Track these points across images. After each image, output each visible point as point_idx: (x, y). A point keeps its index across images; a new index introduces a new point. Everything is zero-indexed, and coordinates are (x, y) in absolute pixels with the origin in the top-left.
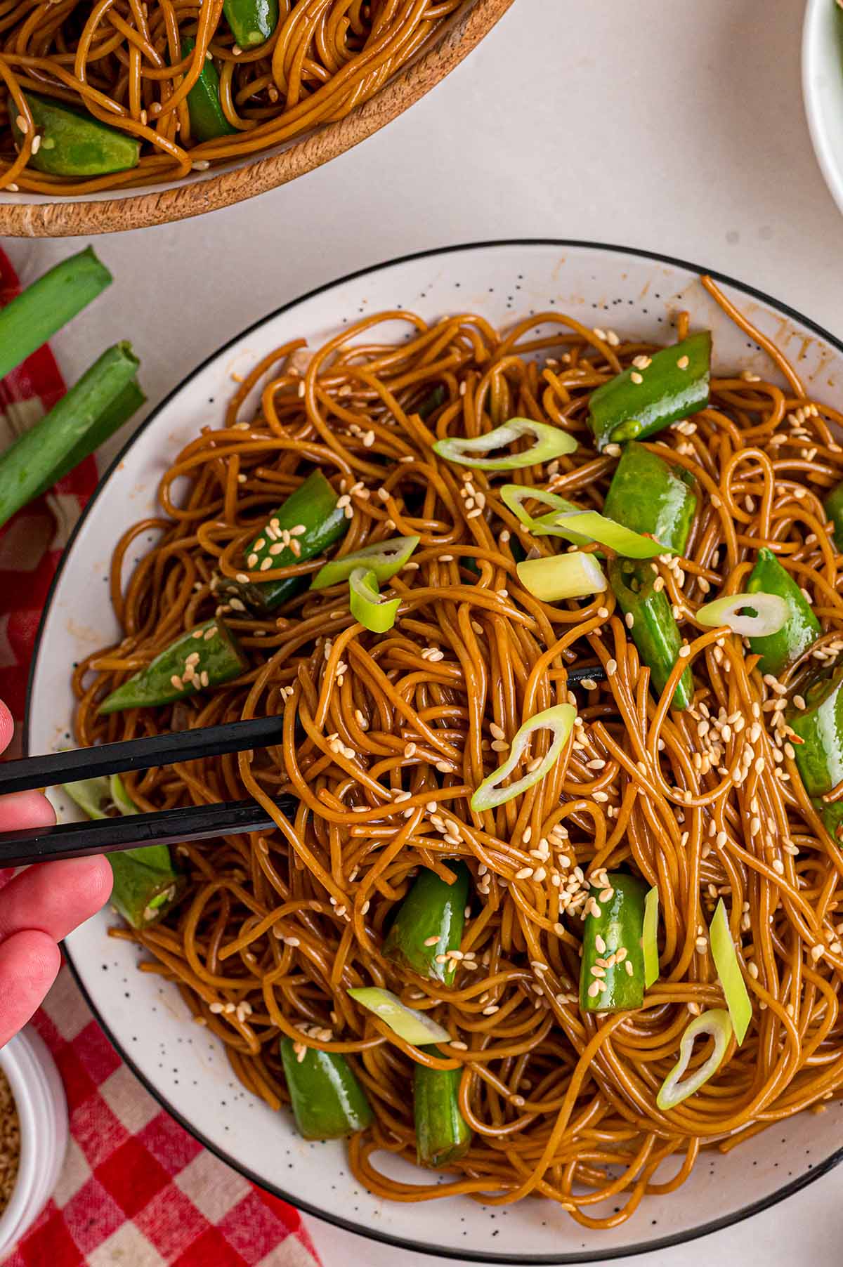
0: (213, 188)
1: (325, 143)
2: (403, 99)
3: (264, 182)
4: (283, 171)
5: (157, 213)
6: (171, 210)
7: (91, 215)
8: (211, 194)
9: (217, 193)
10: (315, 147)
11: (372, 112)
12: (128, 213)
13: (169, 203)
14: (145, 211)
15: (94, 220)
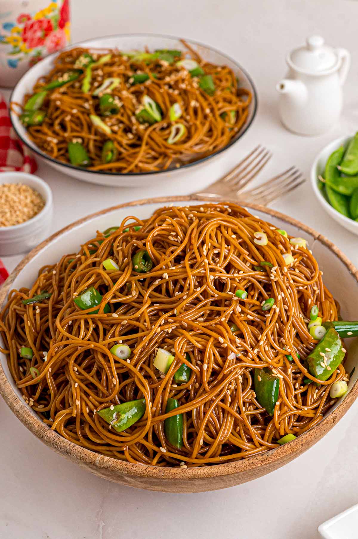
0: (167, 470)
1: (212, 470)
2: (245, 466)
3: (186, 475)
4: (194, 474)
5: (144, 472)
6: (150, 472)
7: (121, 464)
8: (166, 472)
9: (168, 472)
10: (208, 470)
11: (232, 466)
12: (134, 468)
13: (150, 470)
14: (140, 469)
15: (121, 466)
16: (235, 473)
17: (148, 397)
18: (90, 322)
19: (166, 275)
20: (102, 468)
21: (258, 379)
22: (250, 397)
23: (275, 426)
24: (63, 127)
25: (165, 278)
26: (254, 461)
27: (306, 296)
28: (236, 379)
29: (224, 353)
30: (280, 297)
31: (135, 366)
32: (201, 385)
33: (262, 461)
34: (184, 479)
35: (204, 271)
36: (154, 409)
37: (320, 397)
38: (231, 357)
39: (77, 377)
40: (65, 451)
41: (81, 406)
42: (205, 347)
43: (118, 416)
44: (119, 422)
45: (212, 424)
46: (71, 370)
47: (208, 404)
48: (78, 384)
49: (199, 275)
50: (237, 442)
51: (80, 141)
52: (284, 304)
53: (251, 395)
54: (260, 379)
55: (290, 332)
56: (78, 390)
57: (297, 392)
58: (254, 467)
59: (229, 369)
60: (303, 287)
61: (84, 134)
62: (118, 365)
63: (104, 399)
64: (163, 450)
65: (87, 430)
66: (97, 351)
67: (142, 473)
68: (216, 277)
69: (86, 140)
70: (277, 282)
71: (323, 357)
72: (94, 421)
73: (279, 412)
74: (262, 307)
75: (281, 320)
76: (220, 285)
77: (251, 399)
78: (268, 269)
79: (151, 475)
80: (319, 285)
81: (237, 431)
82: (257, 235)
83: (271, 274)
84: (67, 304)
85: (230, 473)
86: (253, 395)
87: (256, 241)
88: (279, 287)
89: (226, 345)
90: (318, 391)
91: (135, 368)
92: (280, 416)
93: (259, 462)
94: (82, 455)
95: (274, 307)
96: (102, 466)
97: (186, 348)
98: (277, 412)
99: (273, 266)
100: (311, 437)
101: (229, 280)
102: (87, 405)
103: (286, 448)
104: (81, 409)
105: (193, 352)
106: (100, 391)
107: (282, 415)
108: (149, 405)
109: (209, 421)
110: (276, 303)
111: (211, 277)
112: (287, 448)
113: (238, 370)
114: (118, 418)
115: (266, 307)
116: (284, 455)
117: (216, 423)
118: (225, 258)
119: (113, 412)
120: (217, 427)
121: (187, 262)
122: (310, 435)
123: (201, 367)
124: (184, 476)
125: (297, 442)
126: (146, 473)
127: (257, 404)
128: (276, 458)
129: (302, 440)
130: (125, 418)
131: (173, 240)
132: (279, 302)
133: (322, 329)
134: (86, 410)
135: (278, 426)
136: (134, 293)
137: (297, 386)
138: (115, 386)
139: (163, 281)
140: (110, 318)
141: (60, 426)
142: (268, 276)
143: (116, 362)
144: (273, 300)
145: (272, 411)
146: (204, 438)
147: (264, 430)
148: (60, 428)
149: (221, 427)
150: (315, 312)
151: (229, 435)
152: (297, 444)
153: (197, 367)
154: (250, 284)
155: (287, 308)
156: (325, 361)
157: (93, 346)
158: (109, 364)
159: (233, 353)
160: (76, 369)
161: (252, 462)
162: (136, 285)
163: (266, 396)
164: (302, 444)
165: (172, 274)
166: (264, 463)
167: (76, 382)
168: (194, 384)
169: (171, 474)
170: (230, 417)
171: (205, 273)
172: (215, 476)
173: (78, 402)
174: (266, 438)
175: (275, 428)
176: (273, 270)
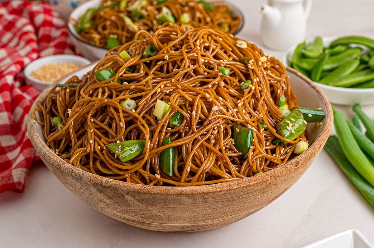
2: (223, 187)
3: (175, 191)
4: (181, 190)
5: (141, 188)
6: (145, 189)
7: (122, 183)
12: (133, 186)
13: (146, 187)
16: (215, 192)
17: (148, 136)
18: (107, 90)
19: (167, 57)
20: (107, 187)
21: (236, 131)
22: (230, 144)
23: (249, 164)
24: (104, 28)
25: (166, 59)
26: (231, 184)
27: (276, 89)
28: (219, 127)
29: (210, 106)
30: (255, 80)
31: (139, 114)
32: (190, 129)
33: (238, 185)
34: (173, 194)
35: (196, 55)
36: (152, 145)
37: (286, 153)
38: (215, 108)
39: (93, 126)
40: (79, 176)
41: (94, 145)
42: (194, 100)
43: (123, 148)
44: (124, 153)
45: (198, 158)
46: (88, 121)
47: (195, 141)
48: (93, 130)
49: (192, 58)
50: (217, 171)
51: (115, 37)
52: (258, 87)
53: (230, 142)
54: (238, 130)
55: (262, 105)
56: (93, 134)
57: (267, 148)
58: (231, 188)
59: (213, 117)
60: (274, 81)
61: (120, 32)
62: (126, 115)
63: (112, 140)
64: (158, 176)
65: (98, 164)
66: (109, 106)
67: (138, 189)
68: (206, 61)
69: (120, 37)
70: (253, 70)
71: (289, 123)
72: (103, 154)
73: (252, 153)
74: (241, 86)
75: (256, 97)
76: (209, 66)
77: (230, 146)
78: (246, 62)
79: (146, 191)
80: (286, 84)
81: (218, 165)
82: (239, 42)
83: (249, 64)
84: (90, 82)
85: (211, 191)
86: (232, 142)
87: (237, 45)
88: (254, 74)
89: (211, 99)
90: (285, 149)
91: (139, 115)
92: (253, 156)
93: (235, 185)
94: (92, 178)
95: (251, 86)
96: (107, 185)
97: (179, 102)
98: (251, 153)
99: (251, 59)
100: (278, 171)
101: (216, 65)
102: (99, 145)
103: (257, 177)
104: (94, 148)
105: (185, 105)
106: (110, 135)
107: (255, 156)
108: (148, 142)
109: (195, 154)
110: (252, 84)
111: (202, 60)
112: (259, 177)
113: (220, 120)
114: (122, 150)
115: (245, 86)
116: (255, 182)
117: (201, 157)
118: (213, 51)
119: (118, 145)
120: (202, 159)
121: (184, 50)
122: (277, 170)
123: (191, 115)
124: (173, 191)
125: (267, 174)
126: (143, 189)
127: (236, 149)
128: (249, 184)
129: (271, 173)
130: (128, 150)
131: (174, 37)
132: (255, 83)
133: (289, 112)
134: (98, 148)
135: (251, 164)
136: (142, 72)
137: (268, 144)
138: (122, 128)
139: (165, 62)
140: (122, 85)
141: (77, 161)
142: (246, 66)
143: (124, 112)
144: (250, 82)
145: (247, 154)
146: (191, 167)
147: (240, 168)
148: (76, 163)
149: (205, 160)
150: (283, 99)
151: (211, 166)
152: (266, 175)
153: (187, 114)
154: (232, 72)
155: (260, 89)
156: (290, 126)
157: (107, 101)
158: (118, 114)
159: (216, 106)
160: (92, 120)
161: (229, 184)
162: (144, 67)
163: (243, 141)
164: (271, 177)
165: (172, 57)
166: (240, 186)
167: (91, 129)
168: (184, 127)
169: (162, 190)
170: (212, 153)
171: (197, 57)
172: (199, 192)
173: (92, 142)
174: (242, 172)
175: (249, 165)
176: (250, 62)
